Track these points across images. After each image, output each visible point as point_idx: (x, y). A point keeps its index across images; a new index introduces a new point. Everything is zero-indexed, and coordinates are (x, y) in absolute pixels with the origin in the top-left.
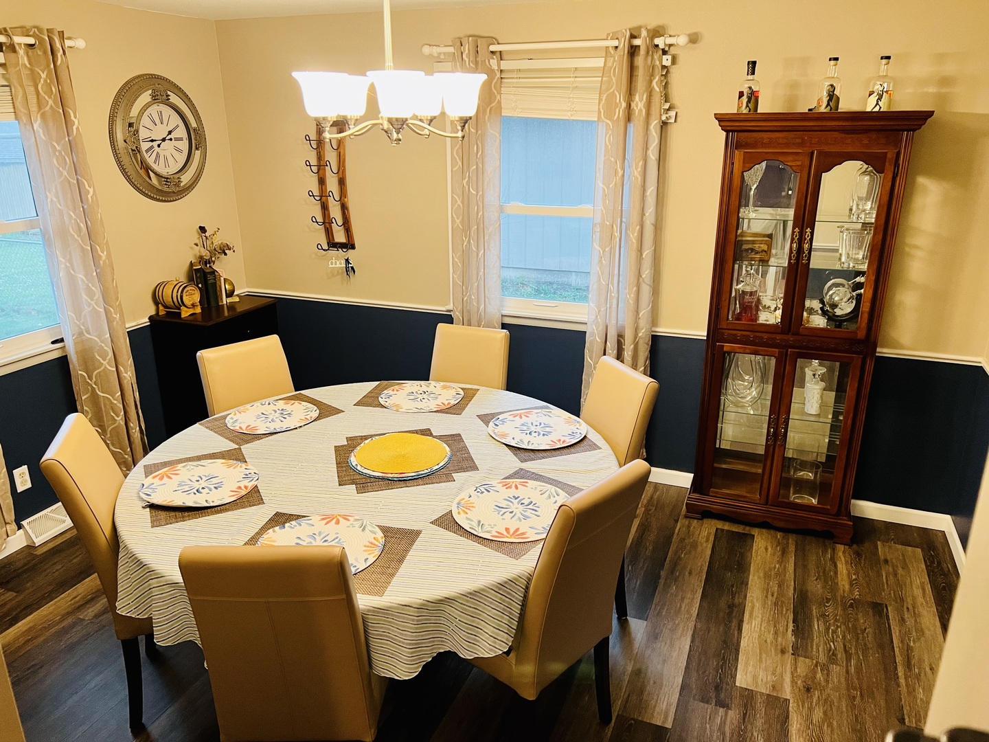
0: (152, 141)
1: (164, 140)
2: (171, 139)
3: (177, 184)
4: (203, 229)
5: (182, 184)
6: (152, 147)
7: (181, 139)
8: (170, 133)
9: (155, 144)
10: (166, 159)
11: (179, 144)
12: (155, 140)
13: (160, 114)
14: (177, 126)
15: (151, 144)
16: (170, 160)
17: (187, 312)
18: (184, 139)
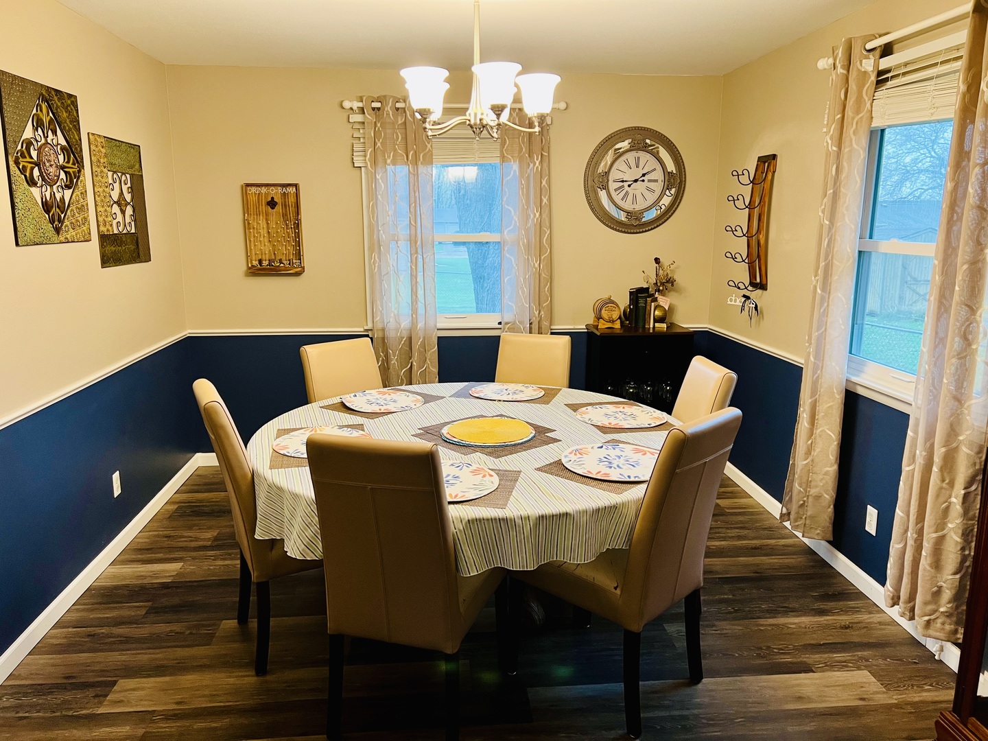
0: (623, 181)
1: (636, 181)
2: (643, 181)
3: (638, 219)
4: (657, 260)
5: (643, 220)
6: (623, 186)
7: (656, 181)
8: (644, 175)
9: (626, 184)
10: (635, 197)
11: (652, 185)
12: (626, 181)
13: (638, 160)
14: (655, 170)
15: (621, 184)
16: (639, 198)
17: (604, 324)
18: (660, 181)
